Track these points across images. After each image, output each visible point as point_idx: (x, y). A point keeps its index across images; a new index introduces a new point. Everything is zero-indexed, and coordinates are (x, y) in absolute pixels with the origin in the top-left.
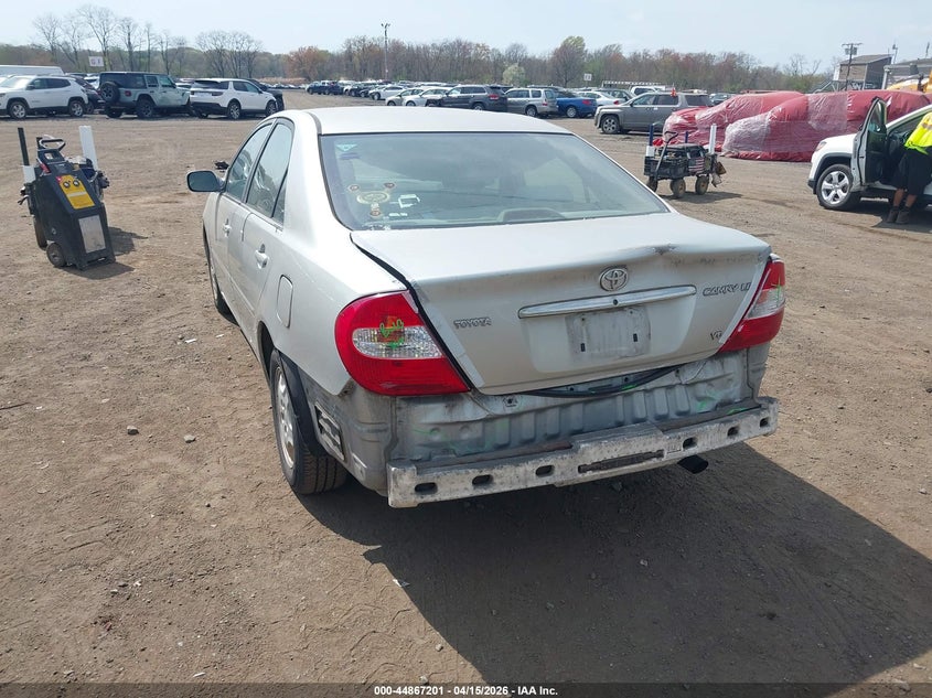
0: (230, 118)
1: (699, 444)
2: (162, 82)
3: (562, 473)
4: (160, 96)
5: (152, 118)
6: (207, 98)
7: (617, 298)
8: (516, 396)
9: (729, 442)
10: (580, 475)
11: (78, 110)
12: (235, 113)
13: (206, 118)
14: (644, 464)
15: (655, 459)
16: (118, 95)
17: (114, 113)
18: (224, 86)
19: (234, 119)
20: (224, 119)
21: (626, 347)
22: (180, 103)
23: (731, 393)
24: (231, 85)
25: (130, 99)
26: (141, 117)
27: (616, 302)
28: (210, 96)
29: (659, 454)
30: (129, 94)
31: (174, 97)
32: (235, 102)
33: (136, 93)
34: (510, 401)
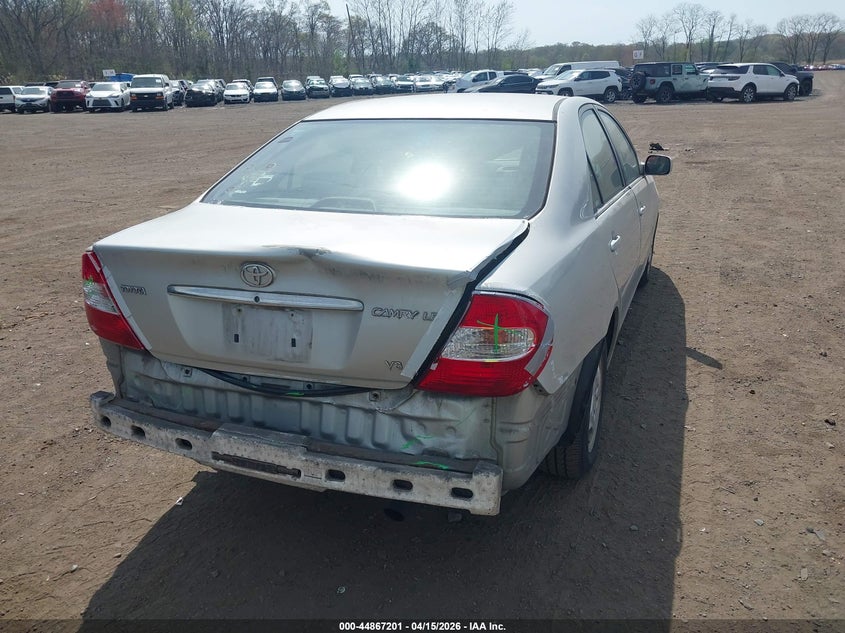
0: (742, 101)
1: (347, 481)
2: (687, 69)
3: (198, 452)
4: (681, 83)
5: (669, 103)
6: (725, 83)
7: (260, 295)
8: (194, 370)
9: (391, 494)
10: (213, 461)
11: (612, 96)
12: (749, 96)
13: (720, 102)
14: (276, 476)
15: (289, 477)
16: (644, 82)
17: (639, 100)
18: (744, 70)
19: (745, 103)
20: (736, 102)
21: (283, 349)
22: (699, 88)
23: (450, 444)
24: (751, 69)
25: (653, 87)
26: (659, 102)
27: (257, 299)
28: (726, 81)
29: (297, 473)
30: (654, 82)
31: (694, 83)
32: (751, 86)
33: (659, 80)
34: (187, 372)
